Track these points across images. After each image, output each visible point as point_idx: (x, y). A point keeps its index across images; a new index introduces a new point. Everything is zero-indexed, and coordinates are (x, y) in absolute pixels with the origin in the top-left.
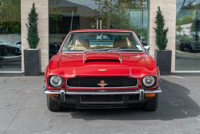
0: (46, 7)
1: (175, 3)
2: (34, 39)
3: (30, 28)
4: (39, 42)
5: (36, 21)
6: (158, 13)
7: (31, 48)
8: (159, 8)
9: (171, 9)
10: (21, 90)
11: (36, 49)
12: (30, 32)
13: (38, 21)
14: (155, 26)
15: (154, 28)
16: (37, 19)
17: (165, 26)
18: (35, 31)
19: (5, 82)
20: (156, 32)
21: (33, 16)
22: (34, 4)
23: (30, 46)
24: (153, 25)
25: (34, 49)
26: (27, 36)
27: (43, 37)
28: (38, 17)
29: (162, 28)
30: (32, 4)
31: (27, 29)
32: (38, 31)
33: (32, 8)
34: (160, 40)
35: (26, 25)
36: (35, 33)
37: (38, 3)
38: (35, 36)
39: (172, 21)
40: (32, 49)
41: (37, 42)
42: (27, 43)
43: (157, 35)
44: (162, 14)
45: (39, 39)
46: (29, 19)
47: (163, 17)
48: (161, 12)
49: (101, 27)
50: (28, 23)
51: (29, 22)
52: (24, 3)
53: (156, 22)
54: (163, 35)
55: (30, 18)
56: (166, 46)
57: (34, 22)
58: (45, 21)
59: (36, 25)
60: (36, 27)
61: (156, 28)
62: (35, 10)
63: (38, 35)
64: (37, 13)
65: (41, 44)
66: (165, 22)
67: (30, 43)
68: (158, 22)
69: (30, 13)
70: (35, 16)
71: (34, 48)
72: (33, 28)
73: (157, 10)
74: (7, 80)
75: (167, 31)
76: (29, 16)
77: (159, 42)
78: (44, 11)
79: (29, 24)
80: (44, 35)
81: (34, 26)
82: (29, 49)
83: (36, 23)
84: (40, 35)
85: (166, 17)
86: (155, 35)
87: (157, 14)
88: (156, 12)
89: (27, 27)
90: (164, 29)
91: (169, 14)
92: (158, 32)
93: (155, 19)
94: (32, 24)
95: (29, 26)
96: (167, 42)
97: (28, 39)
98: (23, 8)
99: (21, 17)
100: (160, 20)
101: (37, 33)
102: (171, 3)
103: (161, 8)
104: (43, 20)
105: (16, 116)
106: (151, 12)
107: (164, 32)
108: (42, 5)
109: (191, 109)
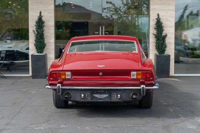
0: (52, 15)
1: (174, 10)
2: (40, 45)
3: (37, 34)
4: (46, 47)
5: (43, 27)
6: (157, 19)
8: (158, 15)
9: (170, 16)
10: (27, 91)
11: (42, 54)
12: (37, 38)
13: (45, 28)
14: (155, 32)
15: (154, 34)
16: (44, 26)
17: (163, 32)
18: (41, 38)
19: (13, 84)
20: (155, 38)
21: (40, 23)
22: (41, 13)
23: (37, 51)
24: (153, 31)
25: (41, 54)
26: (34, 42)
27: (49, 43)
28: (45, 24)
29: (161, 33)
30: (39, 12)
31: (35, 35)
32: (45, 37)
33: (39, 15)
34: (159, 45)
35: (34, 31)
37: (45, 11)
38: (42, 42)
39: (171, 27)
40: (39, 54)
41: (44, 48)
42: (34, 48)
43: (157, 40)
44: (161, 20)
45: (45, 45)
46: (36, 26)
47: (162, 24)
48: (160, 19)
49: (104, 33)
50: (35, 30)
51: (36, 28)
52: (32, 12)
53: (155, 29)
54: (162, 41)
55: (38, 25)
56: (165, 50)
57: (41, 29)
58: (51, 28)
59: (43, 32)
60: (43, 34)
61: (155, 34)
62: (42, 18)
63: (44, 41)
64: (44, 21)
65: (48, 49)
66: (164, 28)
67: (37, 49)
68: (157, 29)
69: (37, 20)
70: (42, 23)
71: (41, 52)
72: (40, 34)
73: (157, 17)
74: (15, 82)
75: (166, 36)
76: (37, 23)
77: (159, 47)
78: (50, 18)
79: (37, 31)
80: (50, 41)
81: (40, 33)
82: (36, 54)
83: (43, 29)
84: (46, 41)
86: (155, 41)
87: (156, 21)
88: (156, 19)
89: (34, 34)
90: (163, 35)
91: (168, 20)
92: (157, 38)
93: (155, 26)
94: (39, 30)
95: (36, 32)
96: (166, 47)
97: (35, 45)
98: (31, 16)
99: (29, 24)
100: (159, 26)
101: (44, 39)
102: (170, 10)
103: (160, 15)
104: (49, 27)
105: (19, 112)
106: (151, 19)
107: (163, 38)
108: (48, 13)
109: (177, 107)
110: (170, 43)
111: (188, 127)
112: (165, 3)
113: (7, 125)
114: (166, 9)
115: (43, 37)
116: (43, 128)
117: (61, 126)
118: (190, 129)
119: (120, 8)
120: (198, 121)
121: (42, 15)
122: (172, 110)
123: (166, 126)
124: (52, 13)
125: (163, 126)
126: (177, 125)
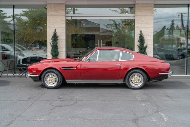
1: (152, 28)
2: (55, 53)
3: (53, 46)
5: (57, 41)
6: (140, 35)
8: (141, 31)
9: (150, 32)
12: (52, 48)
13: (58, 41)
15: (138, 45)
16: (58, 39)
17: (145, 44)
18: (56, 48)
20: (139, 48)
21: (55, 38)
22: (55, 30)
23: (53, 57)
24: (137, 43)
26: (51, 51)
27: (62, 51)
28: (59, 38)
29: (143, 45)
30: (54, 29)
31: (51, 46)
32: (58, 48)
35: (50, 43)
36: (56, 49)
37: (59, 29)
38: (56, 51)
39: (150, 40)
41: (58, 55)
43: (140, 50)
44: (143, 35)
45: (59, 53)
46: (52, 39)
47: (144, 38)
48: (142, 34)
49: (101, 44)
50: (51, 42)
52: (49, 29)
53: (139, 41)
54: (144, 50)
58: (63, 40)
59: (57, 44)
60: (57, 45)
61: (139, 45)
62: (57, 34)
63: (58, 50)
64: (58, 36)
65: (60, 56)
66: (145, 41)
67: (52, 56)
68: (140, 41)
69: (53, 35)
72: (55, 46)
73: (140, 33)
75: (146, 47)
76: (52, 37)
78: (62, 34)
79: (52, 43)
80: (63, 50)
81: (55, 44)
84: (59, 51)
85: (146, 37)
86: (138, 50)
87: (139, 36)
88: (139, 34)
90: (144, 46)
91: (148, 35)
93: (138, 39)
94: (54, 43)
95: (52, 44)
97: (51, 53)
98: (49, 32)
99: (47, 38)
100: (142, 39)
101: (58, 49)
102: (150, 28)
103: (142, 32)
104: (62, 40)
105: (30, 106)
106: (136, 34)
107: (144, 48)
108: (61, 30)
109: (148, 103)
110: (150, 52)
111: (152, 120)
112: (146, 23)
113: (18, 117)
114: (147, 27)
115: (57, 47)
116: (43, 120)
117: (58, 118)
118: (153, 121)
119: (119, 24)
120: (161, 115)
121: (56, 31)
122: (144, 105)
123: (135, 119)
124: (64, 30)
125: (133, 119)
126: (144, 118)
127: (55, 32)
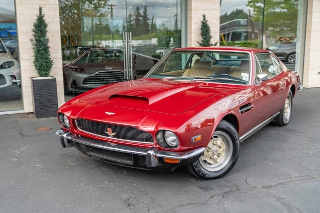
1: (218, 10)
7: (41, 75)
9: (215, 18)
11: (49, 78)
12: (37, 51)
13: (48, 35)
14: (200, 39)
15: (198, 43)
22: (40, 9)
23: (39, 73)
24: (196, 39)
33: (38, 14)
35: (32, 40)
36: (47, 53)
38: (47, 58)
40: (44, 78)
41: (50, 67)
46: (34, 31)
48: (206, 22)
51: (35, 36)
52: (22, 7)
53: (201, 35)
55: (38, 30)
57: (43, 36)
58: (56, 34)
61: (201, 42)
62: (44, 18)
63: (49, 56)
64: (47, 23)
70: (44, 26)
71: (47, 75)
72: (44, 46)
76: (35, 26)
78: (53, 19)
79: (36, 40)
80: (56, 56)
82: (39, 78)
83: (46, 37)
87: (201, 24)
88: (201, 21)
89: (33, 44)
97: (35, 63)
98: (20, 14)
99: (19, 29)
102: (215, 10)
103: (206, 17)
104: (53, 33)
106: (192, 21)
114: (210, 8)
124: (56, 10)
127: (41, 13)
